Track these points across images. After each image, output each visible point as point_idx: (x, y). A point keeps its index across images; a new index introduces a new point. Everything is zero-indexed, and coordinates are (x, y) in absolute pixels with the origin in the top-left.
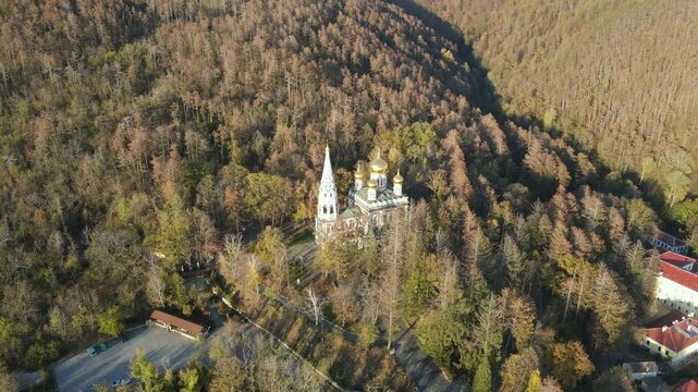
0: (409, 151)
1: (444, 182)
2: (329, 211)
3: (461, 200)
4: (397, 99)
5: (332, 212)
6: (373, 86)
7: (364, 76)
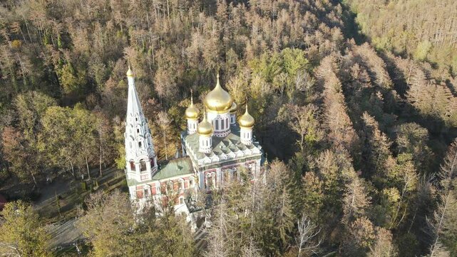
0: (275, 79)
1: (316, 123)
2: (138, 167)
3: (342, 157)
4: (271, 27)
5: (143, 168)
6: (247, 14)
7: (239, 5)
